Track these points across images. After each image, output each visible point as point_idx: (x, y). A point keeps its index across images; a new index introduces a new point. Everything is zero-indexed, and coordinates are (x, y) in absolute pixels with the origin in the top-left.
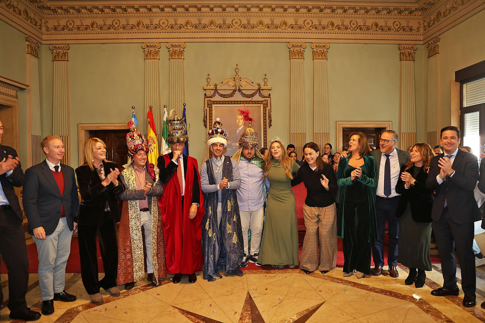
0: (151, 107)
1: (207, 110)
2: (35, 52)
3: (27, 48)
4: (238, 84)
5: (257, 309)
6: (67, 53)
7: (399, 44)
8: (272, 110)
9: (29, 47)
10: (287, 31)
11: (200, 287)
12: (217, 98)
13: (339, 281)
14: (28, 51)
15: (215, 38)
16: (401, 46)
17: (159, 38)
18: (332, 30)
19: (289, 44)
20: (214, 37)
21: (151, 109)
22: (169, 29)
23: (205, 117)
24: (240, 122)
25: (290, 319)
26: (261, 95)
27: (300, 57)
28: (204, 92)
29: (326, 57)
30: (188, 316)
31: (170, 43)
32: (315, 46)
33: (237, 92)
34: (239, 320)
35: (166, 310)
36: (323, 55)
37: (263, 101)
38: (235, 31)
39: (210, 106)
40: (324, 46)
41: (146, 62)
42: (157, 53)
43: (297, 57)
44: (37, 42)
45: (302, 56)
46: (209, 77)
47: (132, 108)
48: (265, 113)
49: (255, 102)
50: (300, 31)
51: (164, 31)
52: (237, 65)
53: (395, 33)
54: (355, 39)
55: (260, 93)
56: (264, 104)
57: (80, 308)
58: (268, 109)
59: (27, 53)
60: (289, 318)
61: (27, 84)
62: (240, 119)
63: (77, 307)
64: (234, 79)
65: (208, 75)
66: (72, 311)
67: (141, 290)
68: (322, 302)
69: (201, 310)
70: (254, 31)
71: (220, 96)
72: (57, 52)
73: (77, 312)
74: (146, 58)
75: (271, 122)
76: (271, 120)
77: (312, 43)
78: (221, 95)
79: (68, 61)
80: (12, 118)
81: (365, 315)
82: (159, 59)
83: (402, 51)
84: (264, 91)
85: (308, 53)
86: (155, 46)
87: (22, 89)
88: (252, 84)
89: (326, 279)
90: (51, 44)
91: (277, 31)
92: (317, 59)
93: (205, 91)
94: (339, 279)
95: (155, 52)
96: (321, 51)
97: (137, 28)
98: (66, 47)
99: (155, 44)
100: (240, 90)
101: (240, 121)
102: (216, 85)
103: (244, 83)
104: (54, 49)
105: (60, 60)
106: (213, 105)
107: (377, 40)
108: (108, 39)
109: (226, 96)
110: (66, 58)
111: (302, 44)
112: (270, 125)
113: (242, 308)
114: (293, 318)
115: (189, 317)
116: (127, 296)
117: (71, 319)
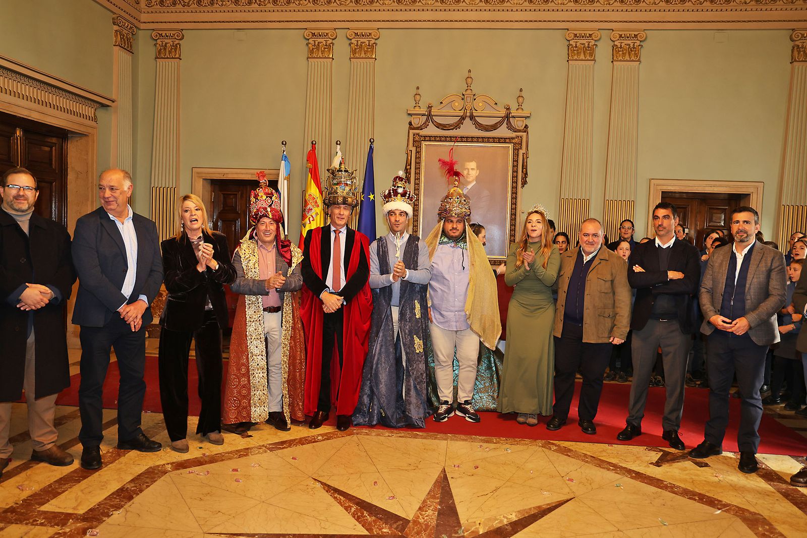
0: (314, 142)
1: (411, 151)
2: (128, 43)
3: (115, 37)
4: (469, 106)
5: (452, 497)
6: (178, 46)
7: (793, 30)
8: (530, 155)
9: (119, 35)
10: (565, 8)
11: (365, 454)
12: (431, 130)
13: (611, 468)
14: (116, 42)
15: (433, 21)
16: (796, 32)
17: (334, 21)
18: (654, 5)
19: (569, 32)
20: (431, 19)
21: (314, 147)
22: (351, 4)
23: (408, 163)
24: (469, 175)
25: (503, 519)
26: (510, 127)
27: (588, 57)
28: (409, 119)
29: (637, 56)
30: (335, 496)
31: (351, 30)
32: (618, 37)
33: (468, 119)
34: (417, 511)
35: (302, 483)
36: (633, 52)
37: (513, 138)
38: (469, 8)
39: (417, 144)
40: (636, 36)
41: (310, 63)
42: (329, 47)
43: (582, 57)
44: (132, 26)
45: (591, 55)
46: (420, 91)
47: (283, 144)
48: (515, 161)
49: (499, 140)
50: (590, 8)
51: (343, 9)
52: (470, 71)
53: (786, 7)
54: (698, 22)
55: (509, 123)
56: (515, 144)
57: (169, 467)
58: (521, 152)
59: (114, 46)
60: (502, 516)
61: (113, 97)
62: (470, 170)
63: (164, 464)
64: (463, 97)
65: (418, 88)
66: (155, 469)
67: (269, 449)
68: (569, 497)
69: (358, 488)
70: (504, 8)
71: (437, 127)
72: (162, 43)
73: (162, 472)
74: (309, 56)
75: (526, 177)
76: (526, 174)
77: (613, 30)
78: (439, 126)
79: (181, 59)
80: (87, 154)
81: (641, 527)
82: (333, 59)
83: (797, 43)
84: (516, 121)
85: (603, 51)
86: (327, 34)
87: (103, 106)
88: (494, 106)
89: (587, 462)
90: (153, 30)
91: (546, 8)
92: (621, 61)
93: (410, 116)
94: (612, 463)
95: (326, 45)
96: (629, 45)
97: (297, 3)
98: (177, 35)
99: (327, 32)
100: (472, 117)
101: (470, 173)
102: (430, 107)
103: (481, 104)
104: (159, 39)
105: (167, 58)
106: (424, 143)
107: (745, 21)
108: (248, 22)
109: (446, 127)
110: (177, 54)
111: (594, 32)
112: (524, 183)
113: (427, 493)
114: (510, 517)
115: (335, 498)
116: (245, 455)
117: (152, 482)
